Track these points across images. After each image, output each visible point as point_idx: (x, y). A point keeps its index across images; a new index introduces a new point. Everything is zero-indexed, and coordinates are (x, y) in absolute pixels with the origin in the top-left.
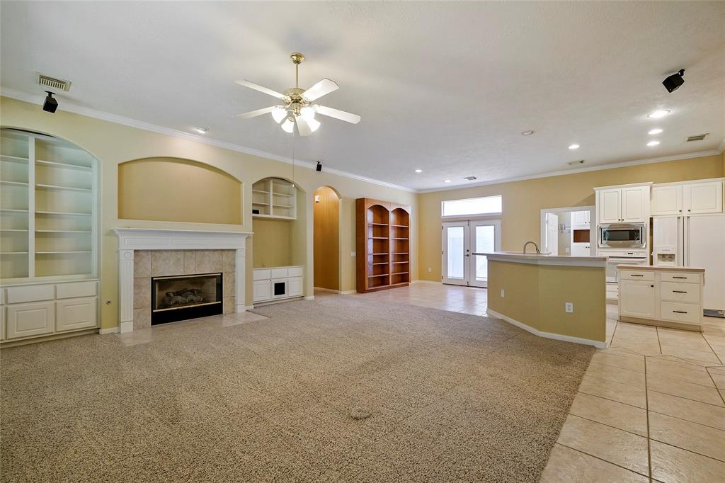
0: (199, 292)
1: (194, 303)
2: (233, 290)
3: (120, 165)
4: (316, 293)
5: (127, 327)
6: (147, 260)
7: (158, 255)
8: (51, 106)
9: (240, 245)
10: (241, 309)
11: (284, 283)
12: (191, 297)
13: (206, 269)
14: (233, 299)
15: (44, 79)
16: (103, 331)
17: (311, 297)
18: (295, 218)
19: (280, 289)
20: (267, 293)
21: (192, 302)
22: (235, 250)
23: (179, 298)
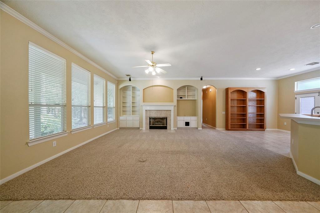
0: (161, 122)
1: (160, 125)
2: (170, 123)
3: (143, 90)
4: (203, 127)
5: (144, 129)
6: (148, 112)
7: (151, 111)
8: (130, 80)
9: (172, 108)
10: (172, 128)
11: (189, 122)
12: (159, 123)
13: (163, 116)
14: (170, 125)
15: (127, 76)
16: (140, 129)
17: (200, 128)
18: (196, 99)
19: (187, 124)
20: (182, 125)
21: (159, 125)
22: (171, 110)
23: (156, 123)
